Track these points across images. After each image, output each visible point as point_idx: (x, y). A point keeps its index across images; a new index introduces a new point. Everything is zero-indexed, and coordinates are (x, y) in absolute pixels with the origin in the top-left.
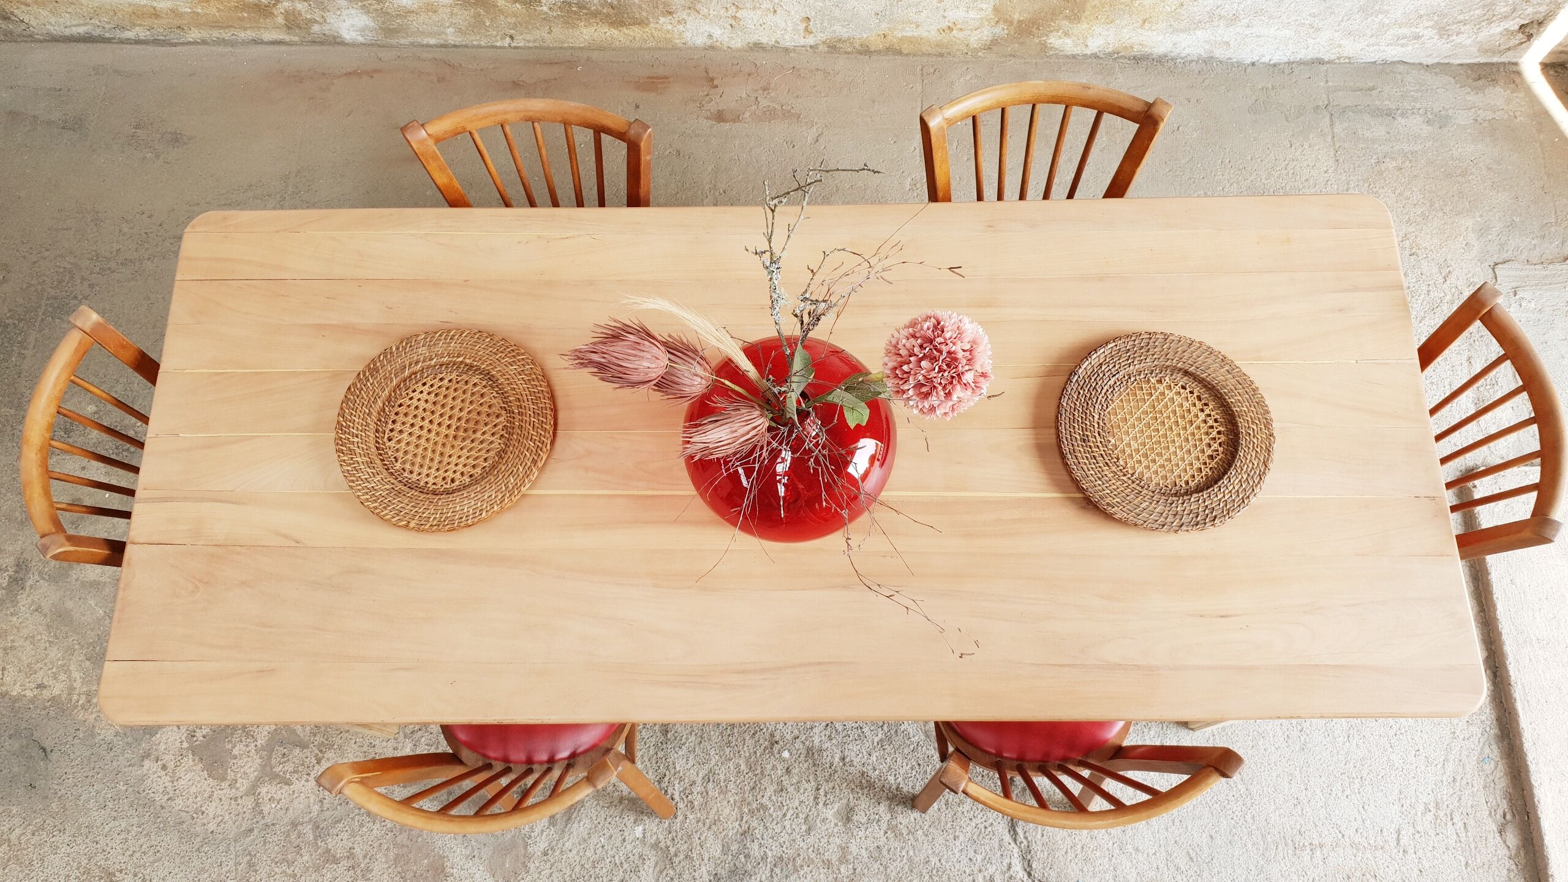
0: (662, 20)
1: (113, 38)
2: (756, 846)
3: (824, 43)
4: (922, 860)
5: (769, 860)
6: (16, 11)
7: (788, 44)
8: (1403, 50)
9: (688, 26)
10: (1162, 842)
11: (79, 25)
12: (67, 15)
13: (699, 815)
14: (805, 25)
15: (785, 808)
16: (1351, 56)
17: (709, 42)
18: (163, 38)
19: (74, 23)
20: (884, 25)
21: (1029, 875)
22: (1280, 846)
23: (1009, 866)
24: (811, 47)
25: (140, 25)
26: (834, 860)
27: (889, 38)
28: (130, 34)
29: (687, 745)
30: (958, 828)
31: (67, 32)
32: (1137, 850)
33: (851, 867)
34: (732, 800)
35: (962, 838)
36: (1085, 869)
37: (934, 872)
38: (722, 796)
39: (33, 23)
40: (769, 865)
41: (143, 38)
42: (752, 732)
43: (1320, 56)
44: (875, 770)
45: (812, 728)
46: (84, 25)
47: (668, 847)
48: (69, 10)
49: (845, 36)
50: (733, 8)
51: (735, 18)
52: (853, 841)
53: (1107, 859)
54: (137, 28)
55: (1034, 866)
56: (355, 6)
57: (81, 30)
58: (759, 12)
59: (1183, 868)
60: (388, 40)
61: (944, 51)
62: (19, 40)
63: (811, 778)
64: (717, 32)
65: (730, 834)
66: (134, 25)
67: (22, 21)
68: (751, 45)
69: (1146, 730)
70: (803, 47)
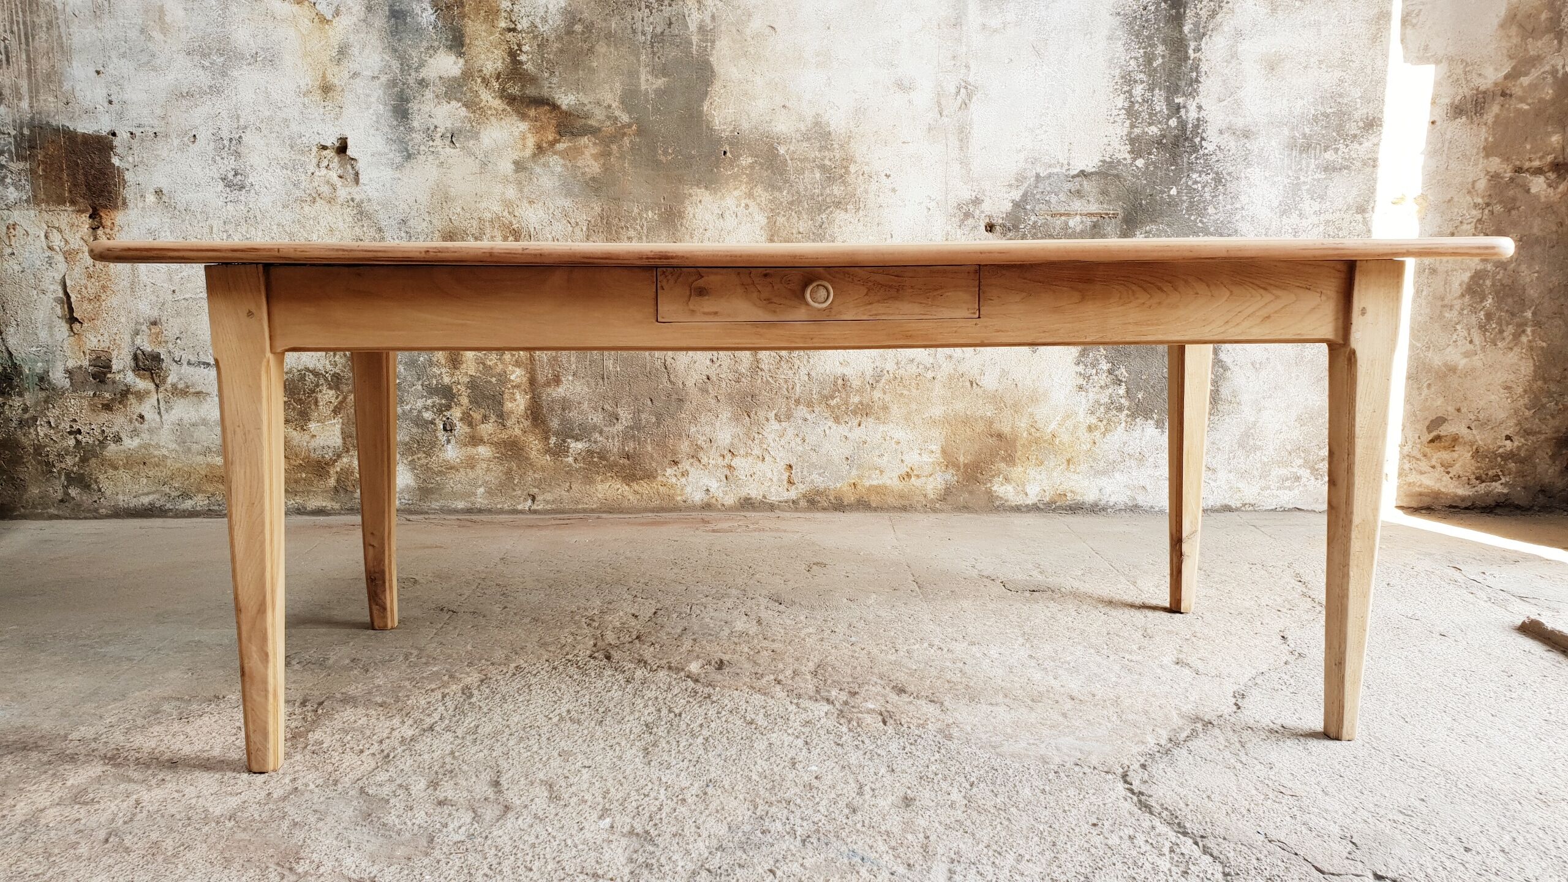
0: (669, 471)
1: (171, 510)
2: (778, 824)
3: (804, 496)
4: (1024, 827)
5: (798, 833)
6: (101, 477)
7: (774, 498)
8: (1291, 493)
9: (690, 479)
10: (1356, 805)
11: (148, 494)
12: (145, 480)
13: (693, 807)
14: (788, 474)
15: (818, 800)
16: (1253, 502)
17: (706, 498)
18: (216, 508)
19: (145, 491)
20: (854, 472)
21: (1185, 834)
22: (1522, 801)
23: (1153, 828)
24: (794, 502)
25: (205, 492)
26: (894, 830)
27: (859, 487)
28: (188, 504)
29: (678, 766)
30: (1066, 805)
31: (134, 503)
32: (1326, 811)
33: (921, 836)
34: (741, 797)
35: (1074, 811)
36: (1261, 823)
37: (1046, 834)
38: (727, 794)
39: (108, 493)
40: (799, 838)
41: (198, 508)
42: (766, 757)
43: (1226, 502)
44: (936, 774)
45: (846, 754)
46: (153, 493)
47: (647, 832)
48: (151, 474)
49: (822, 487)
50: (729, 455)
51: (730, 467)
52: (920, 817)
53: (1288, 818)
54: (200, 495)
55: (1188, 825)
56: (405, 461)
57: (146, 500)
58: (750, 459)
59: (1401, 821)
60: (421, 503)
61: (907, 503)
62: (83, 515)
63: (851, 781)
64: (714, 485)
65: (740, 818)
66: (199, 491)
67: (100, 490)
68: (742, 501)
69: (1281, 743)
70: (786, 502)
